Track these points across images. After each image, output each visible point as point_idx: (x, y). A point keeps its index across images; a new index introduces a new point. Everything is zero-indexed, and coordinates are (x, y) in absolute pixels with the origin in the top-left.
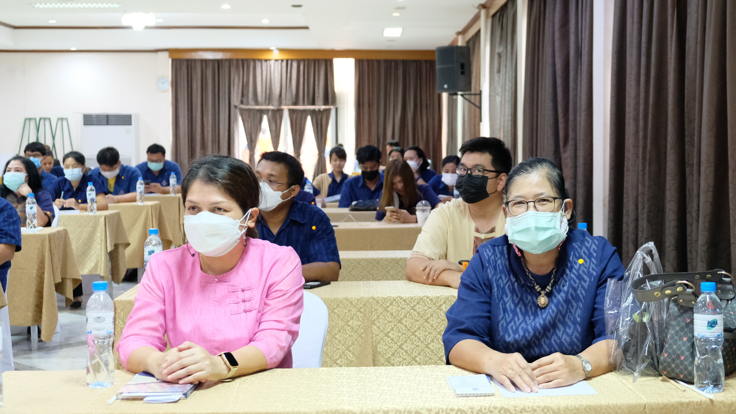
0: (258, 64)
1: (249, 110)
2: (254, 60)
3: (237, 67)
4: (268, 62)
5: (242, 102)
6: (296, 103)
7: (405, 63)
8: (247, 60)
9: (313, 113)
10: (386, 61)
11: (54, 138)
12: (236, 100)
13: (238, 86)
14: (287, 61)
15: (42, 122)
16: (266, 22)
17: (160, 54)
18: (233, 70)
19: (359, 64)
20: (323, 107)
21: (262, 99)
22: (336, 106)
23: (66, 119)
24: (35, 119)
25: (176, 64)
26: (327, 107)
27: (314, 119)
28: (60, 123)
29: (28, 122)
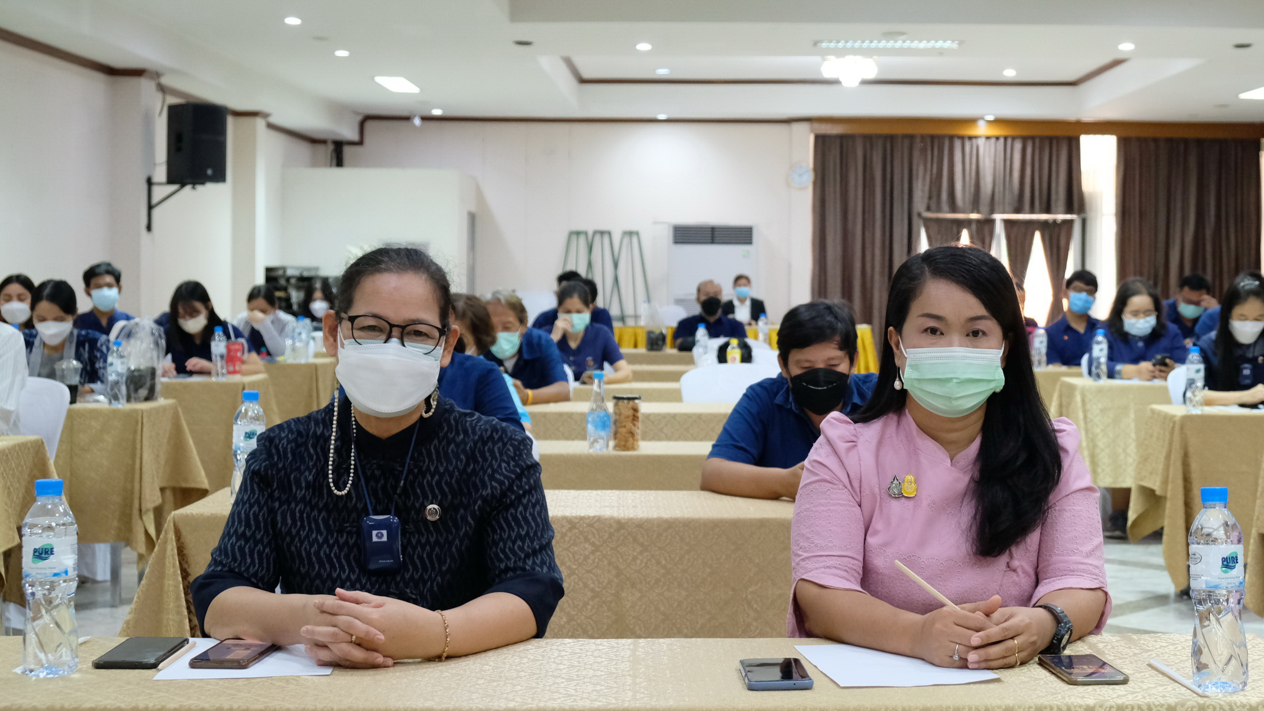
0: (958, 144)
1: (939, 221)
2: (951, 138)
3: (923, 151)
4: (974, 141)
5: (929, 209)
6: (1018, 210)
7: (1199, 142)
8: (941, 138)
9: (1044, 226)
10: (1169, 140)
11: (616, 265)
12: (919, 204)
13: (924, 179)
14: (1006, 138)
15: (598, 237)
16: (1010, 74)
17: (797, 128)
18: (916, 153)
19: (1124, 145)
20: (1061, 217)
21: (964, 202)
22: (1083, 215)
23: (637, 234)
24: (586, 233)
25: (822, 142)
26: (1068, 217)
27: (1047, 237)
28: (626, 240)
29: (574, 238)
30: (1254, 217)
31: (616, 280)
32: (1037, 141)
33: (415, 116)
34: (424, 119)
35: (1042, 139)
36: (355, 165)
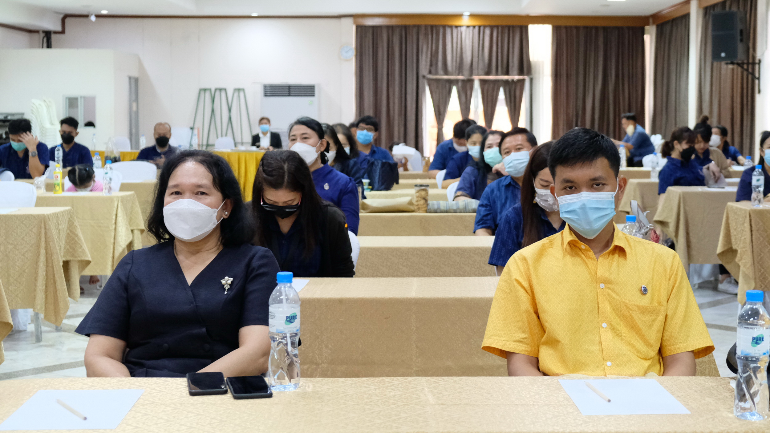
0: (448, 31)
1: (438, 80)
2: (444, 27)
3: (426, 35)
4: (459, 28)
5: (430, 72)
6: (488, 73)
7: (605, 29)
8: (437, 27)
9: (506, 83)
10: (585, 28)
11: (230, 110)
12: (424, 70)
13: (427, 54)
14: (480, 27)
15: (218, 93)
17: (343, 20)
18: (421, 37)
19: (557, 31)
20: (517, 78)
21: (452, 68)
22: (531, 76)
23: (243, 90)
24: (210, 90)
25: (361, 30)
26: (521, 77)
27: (507, 91)
28: (236, 94)
29: (202, 93)
30: (640, 76)
31: (230, 119)
32: (500, 29)
33: (92, 15)
34: (98, 16)
35: (503, 27)
36: (58, 47)
